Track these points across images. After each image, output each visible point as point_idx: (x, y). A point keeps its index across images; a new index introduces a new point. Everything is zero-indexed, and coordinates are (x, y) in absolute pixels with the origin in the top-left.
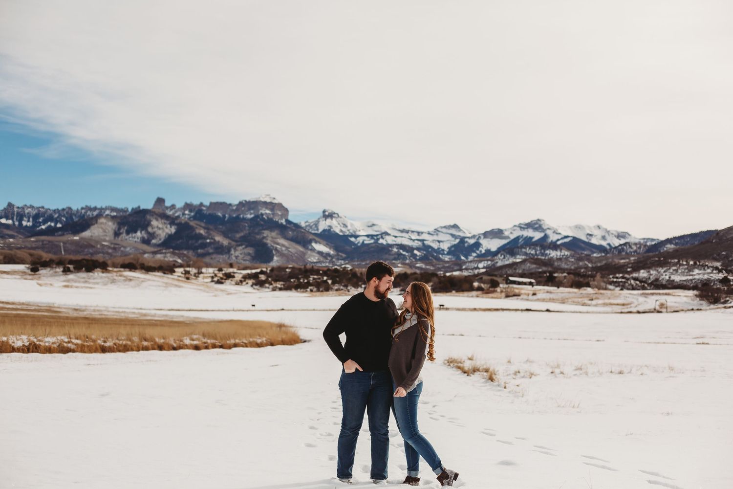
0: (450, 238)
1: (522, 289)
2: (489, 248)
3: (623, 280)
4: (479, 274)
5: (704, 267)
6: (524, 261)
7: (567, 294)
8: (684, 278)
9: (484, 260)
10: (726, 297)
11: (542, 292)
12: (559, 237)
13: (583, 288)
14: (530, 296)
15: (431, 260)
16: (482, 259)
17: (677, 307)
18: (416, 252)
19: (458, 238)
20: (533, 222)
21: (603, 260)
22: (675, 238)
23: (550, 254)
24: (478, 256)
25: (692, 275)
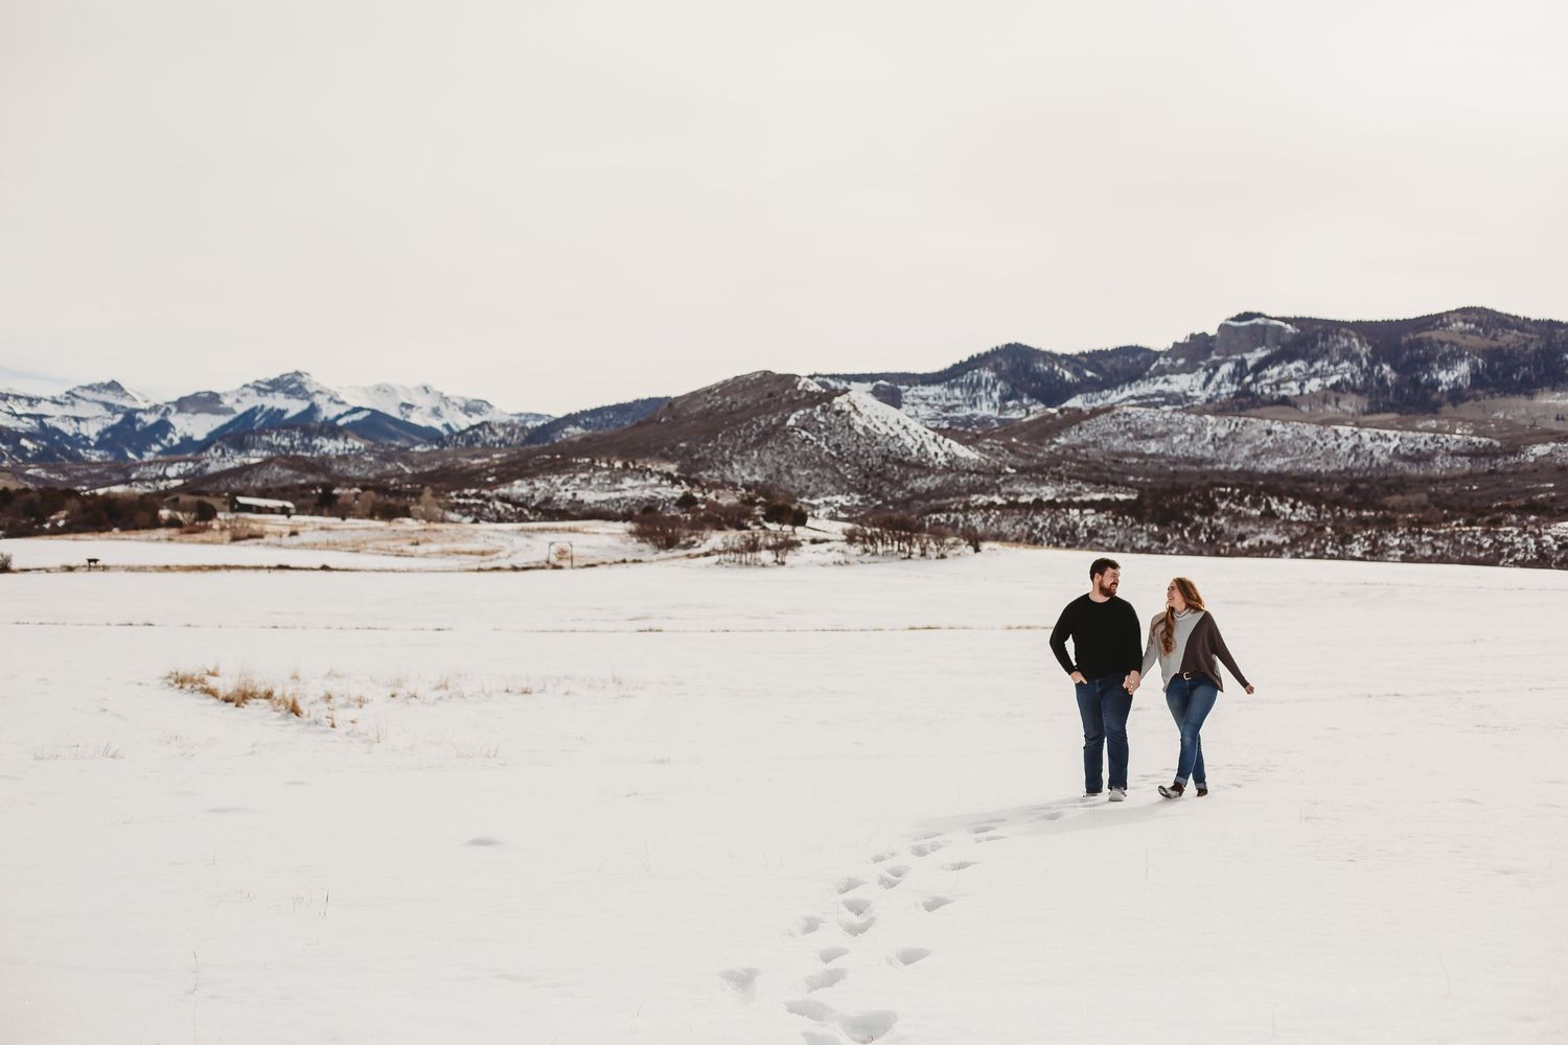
0: (102, 411)
1: (264, 522)
2: (188, 434)
3: (479, 502)
4: (168, 492)
5: (643, 473)
6: (267, 462)
7: (364, 532)
8: (604, 497)
9: (179, 461)
10: (690, 536)
11: (311, 528)
12: (342, 410)
13: (396, 520)
14: (285, 536)
15: (61, 460)
16: (174, 457)
17: (593, 557)
18: (24, 442)
19: (119, 413)
20: (286, 378)
21: (435, 460)
22: (584, 413)
23: (322, 447)
24: (165, 451)
25: (619, 490)
